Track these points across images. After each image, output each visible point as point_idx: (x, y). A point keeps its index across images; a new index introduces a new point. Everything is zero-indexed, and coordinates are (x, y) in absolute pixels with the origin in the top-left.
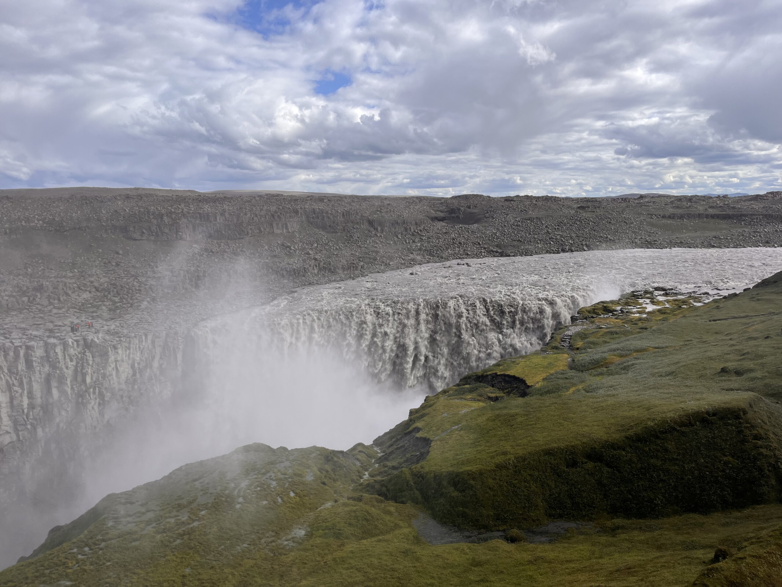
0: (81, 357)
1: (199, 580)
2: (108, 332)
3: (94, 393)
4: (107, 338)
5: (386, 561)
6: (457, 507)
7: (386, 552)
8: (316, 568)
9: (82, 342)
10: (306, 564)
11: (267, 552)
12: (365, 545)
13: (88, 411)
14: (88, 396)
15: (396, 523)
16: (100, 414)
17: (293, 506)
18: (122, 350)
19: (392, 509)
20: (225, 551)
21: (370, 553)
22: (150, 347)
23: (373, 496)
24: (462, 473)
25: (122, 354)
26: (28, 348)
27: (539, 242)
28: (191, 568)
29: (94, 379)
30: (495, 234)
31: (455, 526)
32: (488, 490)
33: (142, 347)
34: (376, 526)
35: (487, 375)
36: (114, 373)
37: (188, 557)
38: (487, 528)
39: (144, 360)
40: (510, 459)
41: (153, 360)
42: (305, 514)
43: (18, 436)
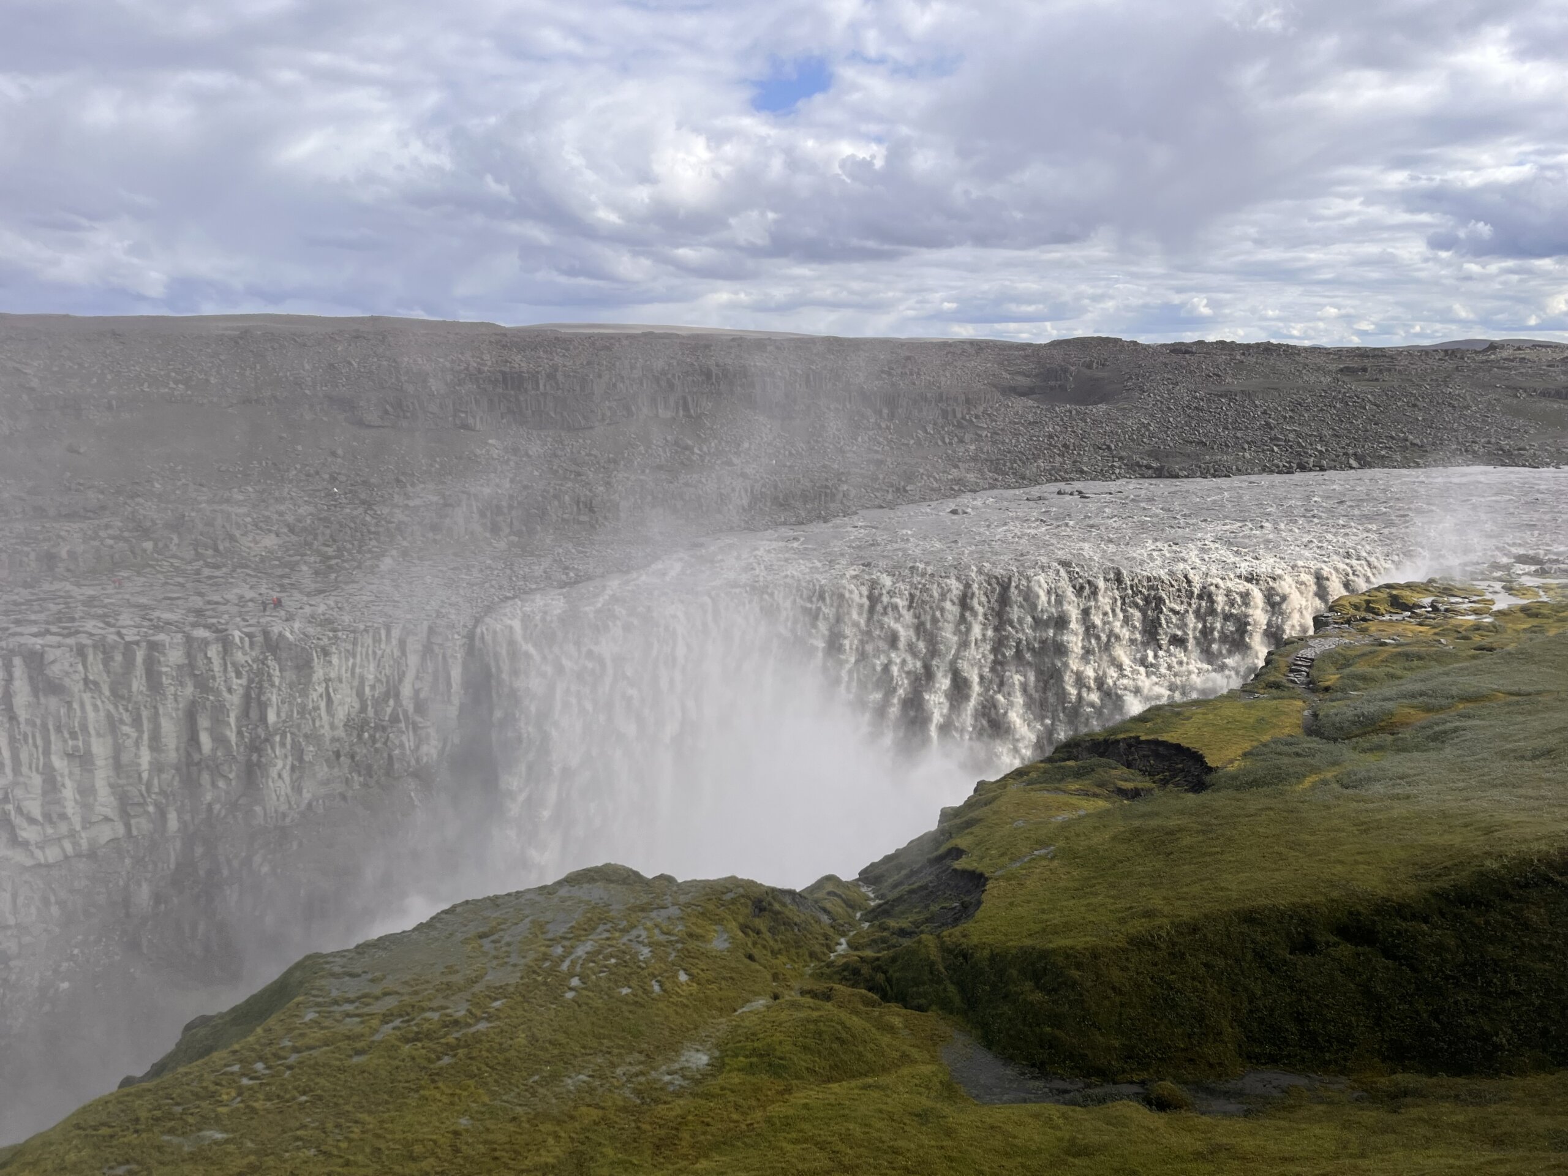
0: (258, 669)
1: (485, 1142)
2: (312, 619)
3: (283, 744)
4: (311, 630)
5: (879, 1130)
6: (1038, 1025)
7: (881, 1111)
8: (729, 1135)
9: (259, 639)
10: (708, 1125)
11: (628, 1094)
12: (836, 1094)
13: (270, 781)
14: (270, 751)
15: (904, 1052)
16: (293, 788)
17: (685, 1001)
18: (340, 659)
19: (897, 1021)
20: (542, 1086)
21: (847, 1111)
22: (397, 653)
23: (856, 991)
24: (1054, 951)
25: (340, 667)
26: (153, 646)
27: (1246, 446)
28: (472, 1118)
29: (283, 715)
30: (1146, 426)
31: (1033, 1065)
32: (1110, 992)
33: (379, 653)
34: (860, 1054)
35: (1117, 742)
36: (323, 704)
37: (465, 1093)
38: (1105, 1075)
39: (384, 680)
40: (1161, 927)
41: (400, 681)
42: (710, 1020)
43: (128, 826)
